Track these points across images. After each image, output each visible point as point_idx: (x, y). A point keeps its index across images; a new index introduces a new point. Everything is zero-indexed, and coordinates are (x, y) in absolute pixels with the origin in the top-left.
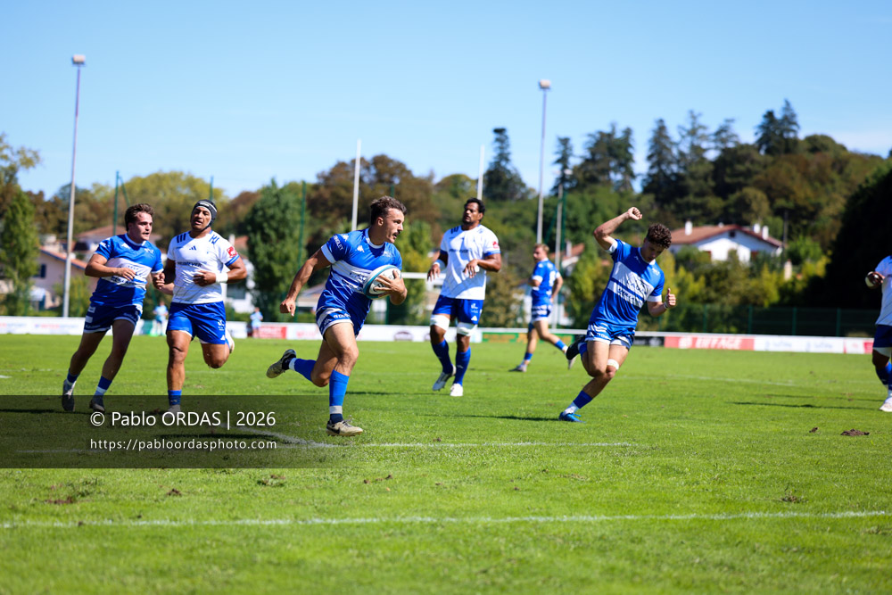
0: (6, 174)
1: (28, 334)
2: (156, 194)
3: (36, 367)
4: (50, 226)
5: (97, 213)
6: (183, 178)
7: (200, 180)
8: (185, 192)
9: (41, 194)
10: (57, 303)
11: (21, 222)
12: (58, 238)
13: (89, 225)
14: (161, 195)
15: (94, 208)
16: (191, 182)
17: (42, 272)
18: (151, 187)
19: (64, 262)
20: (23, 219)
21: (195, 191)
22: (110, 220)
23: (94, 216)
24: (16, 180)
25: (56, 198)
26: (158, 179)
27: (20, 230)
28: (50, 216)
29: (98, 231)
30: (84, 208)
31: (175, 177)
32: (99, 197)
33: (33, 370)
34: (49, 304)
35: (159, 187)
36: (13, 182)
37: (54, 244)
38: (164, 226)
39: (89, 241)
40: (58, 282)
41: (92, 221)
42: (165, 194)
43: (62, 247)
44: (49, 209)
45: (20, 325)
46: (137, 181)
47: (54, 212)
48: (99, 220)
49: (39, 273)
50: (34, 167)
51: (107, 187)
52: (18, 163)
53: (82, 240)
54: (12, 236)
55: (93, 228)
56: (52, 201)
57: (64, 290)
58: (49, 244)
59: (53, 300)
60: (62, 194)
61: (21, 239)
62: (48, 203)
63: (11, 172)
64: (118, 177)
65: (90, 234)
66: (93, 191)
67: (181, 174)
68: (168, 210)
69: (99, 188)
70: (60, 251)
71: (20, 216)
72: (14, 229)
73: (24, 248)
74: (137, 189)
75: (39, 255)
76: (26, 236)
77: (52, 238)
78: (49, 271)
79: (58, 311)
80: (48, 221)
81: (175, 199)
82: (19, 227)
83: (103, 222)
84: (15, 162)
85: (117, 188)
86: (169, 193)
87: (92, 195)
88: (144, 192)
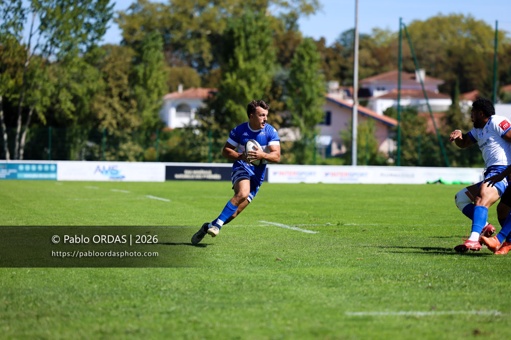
0: (288, 22)
1: (320, 183)
2: (436, 38)
3: (341, 220)
4: (332, 73)
5: (379, 60)
6: (463, 21)
7: (481, 23)
8: (465, 35)
9: (323, 40)
10: (344, 150)
11: (306, 69)
12: (341, 84)
13: (371, 71)
14: (441, 39)
15: (375, 54)
16: (472, 25)
17: (328, 120)
18: (432, 31)
19: (351, 109)
20: (310, 68)
21: (476, 34)
22: (391, 66)
23: (375, 62)
24: (297, 26)
25: (337, 44)
26: (438, 23)
27: (306, 77)
28: (332, 63)
29: (380, 77)
30: (367, 54)
31: (454, 20)
32: (381, 42)
33: (338, 224)
34: (335, 151)
35: (440, 31)
36: (293, 29)
37: (338, 90)
38: (446, 70)
39: (372, 87)
40: (344, 130)
41: (372, 66)
42: (445, 38)
43: (346, 94)
44: (331, 56)
45: (310, 174)
46: (416, 24)
47: (335, 58)
48: (381, 65)
49: (324, 120)
50: (314, 13)
51: (388, 31)
52: (299, 10)
53: (364, 86)
54: (299, 84)
55: (375, 74)
56: (334, 47)
57: (352, 138)
58: (333, 91)
59: (339, 147)
60: (343, 40)
61: (307, 87)
62: (330, 49)
63: (292, 20)
64: (401, 24)
65: (373, 80)
66: (373, 37)
67: (462, 16)
68: (450, 53)
69: (380, 33)
70: (344, 98)
71: (305, 64)
72: (300, 76)
73: (309, 96)
74: (418, 33)
75: (325, 103)
76: (311, 84)
77: (335, 85)
78: (334, 118)
79: (346, 159)
80: (330, 67)
81: (456, 43)
82: (306, 74)
83: (385, 68)
84: (296, 9)
85: (400, 32)
86: (449, 36)
87: (373, 41)
88: (425, 36)
